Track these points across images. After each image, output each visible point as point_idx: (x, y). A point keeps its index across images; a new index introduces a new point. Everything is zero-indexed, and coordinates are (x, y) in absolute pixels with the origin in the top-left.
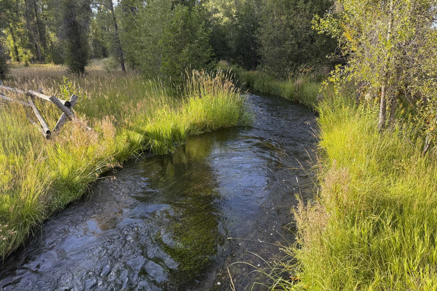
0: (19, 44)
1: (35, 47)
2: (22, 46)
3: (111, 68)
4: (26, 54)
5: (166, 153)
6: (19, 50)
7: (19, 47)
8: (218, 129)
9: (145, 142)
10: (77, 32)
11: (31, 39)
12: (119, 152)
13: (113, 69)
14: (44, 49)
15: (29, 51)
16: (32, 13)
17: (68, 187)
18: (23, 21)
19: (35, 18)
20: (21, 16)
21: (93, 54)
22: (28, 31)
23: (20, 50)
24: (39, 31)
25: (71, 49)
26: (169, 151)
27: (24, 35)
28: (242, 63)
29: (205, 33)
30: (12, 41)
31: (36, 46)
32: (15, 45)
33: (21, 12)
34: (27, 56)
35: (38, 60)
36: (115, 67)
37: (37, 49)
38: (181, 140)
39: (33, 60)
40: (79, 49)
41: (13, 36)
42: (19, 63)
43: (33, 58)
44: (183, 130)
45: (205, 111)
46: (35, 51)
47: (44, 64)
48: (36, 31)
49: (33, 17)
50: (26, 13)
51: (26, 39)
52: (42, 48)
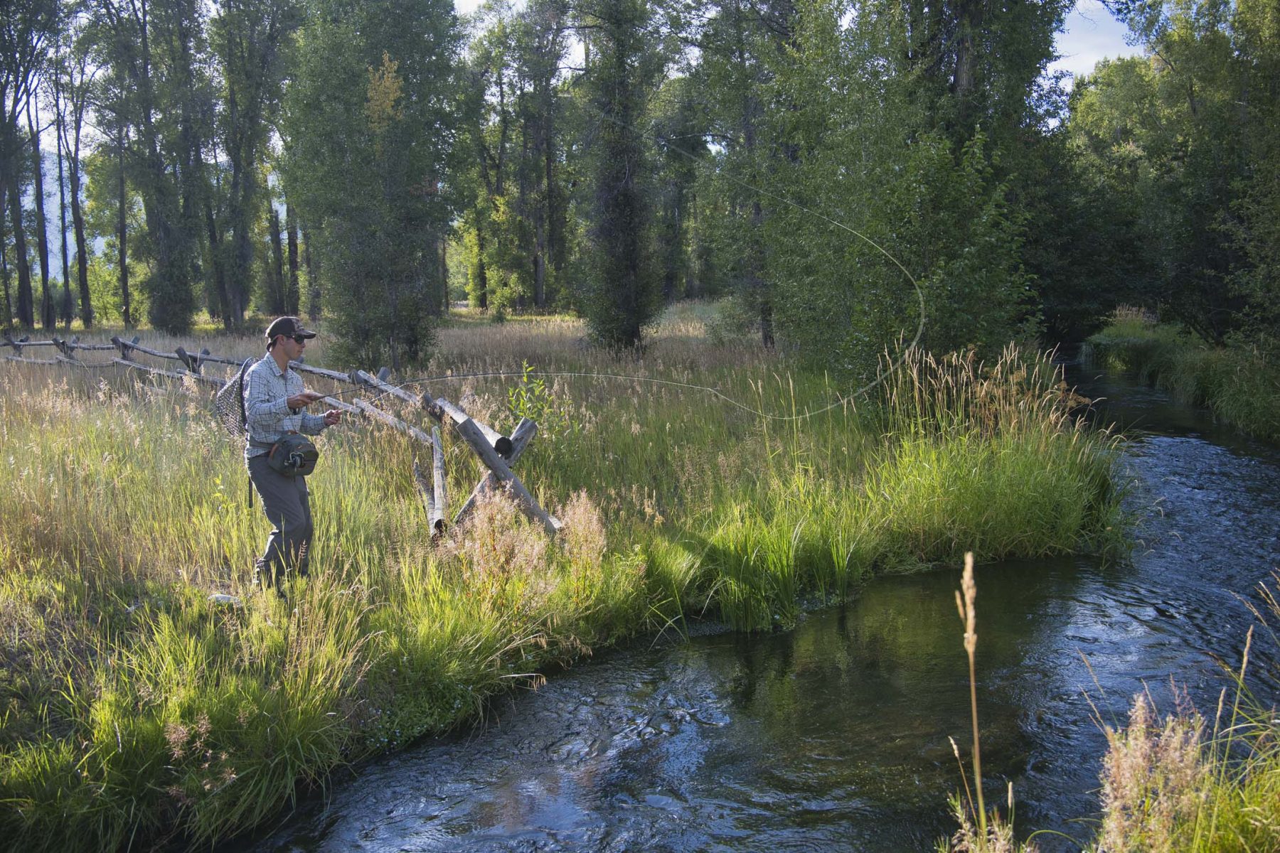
0: (490, 256)
1: (532, 266)
2: (497, 262)
3: (730, 331)
4: (506, 285)
5: (766, 626)
6: (488, 274)
7: (490, 264)
8: (993, 559)
9: (703, 582)
10: (630, 223)
11: (525, 243)
12: (611, 603)
13: (733, 336)
14: (557, 269)
15: (514, 277)
16: (536, 167)
17: (429, 689)
18: (513, 189)
19: (545, 181)
20: (509, 179)
21: (697, 282)
22: (519, 218)
23: (492, 275)
24: (550, 217)
25: (608, 273)
26: (773, 619)
27: (506, 230)
28: (1201, 317)
29: (1005, 224)
30: (476, 249)
31: (536, 262)
32: (481, 260)
33: (512, 167)
34: (507, 291)
35: (536, 304)
36: (740, 327)
37: (536, 271)
38: (832, 585)
39: (520, 304)
40: (632, 272)
41: (479, 235)
42: (482, 313)
43: (522, 297)
44: (842, 550)
45: (946, 493)
46: (531, 276)
47: (549, 314)
48: (541, 218)
49: (540, 178)
50: (522, 170)
51: (512, 241)
52: (549, 268)
